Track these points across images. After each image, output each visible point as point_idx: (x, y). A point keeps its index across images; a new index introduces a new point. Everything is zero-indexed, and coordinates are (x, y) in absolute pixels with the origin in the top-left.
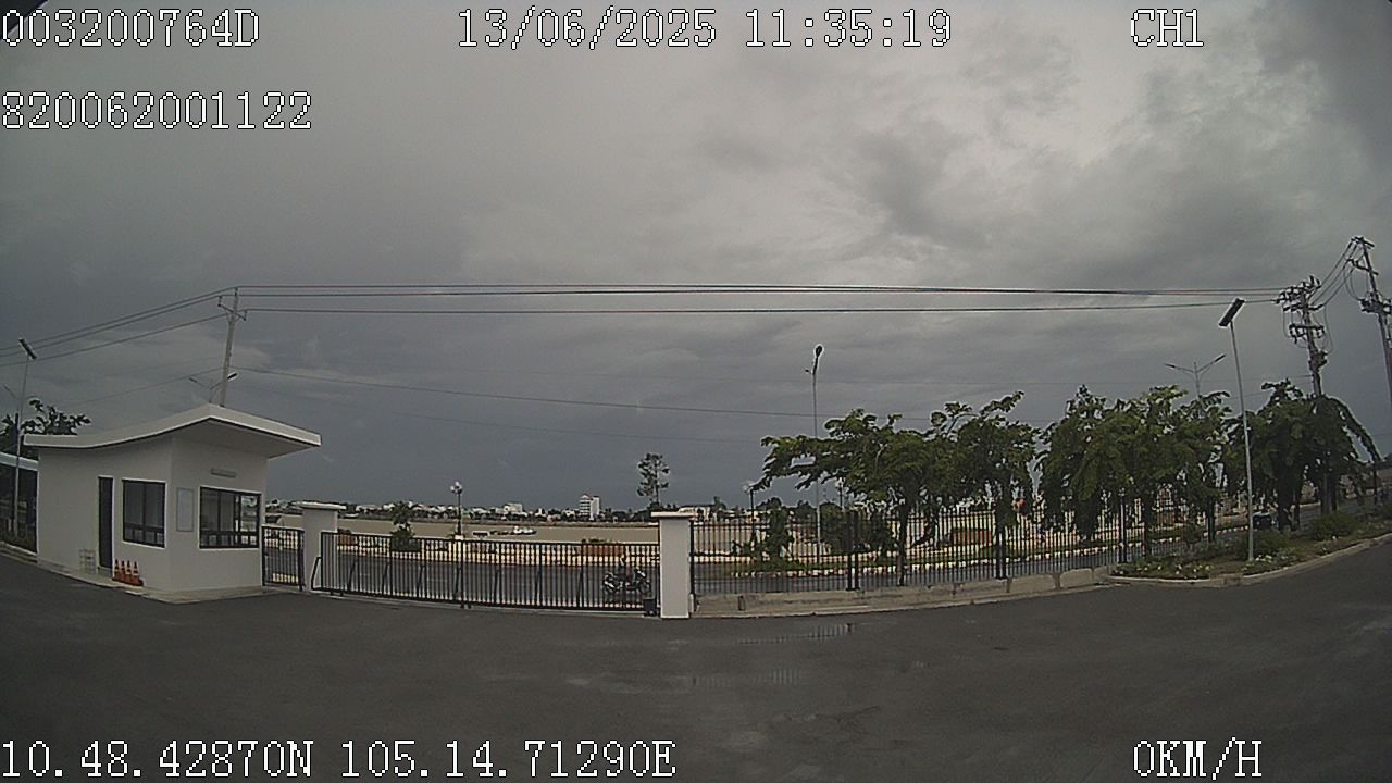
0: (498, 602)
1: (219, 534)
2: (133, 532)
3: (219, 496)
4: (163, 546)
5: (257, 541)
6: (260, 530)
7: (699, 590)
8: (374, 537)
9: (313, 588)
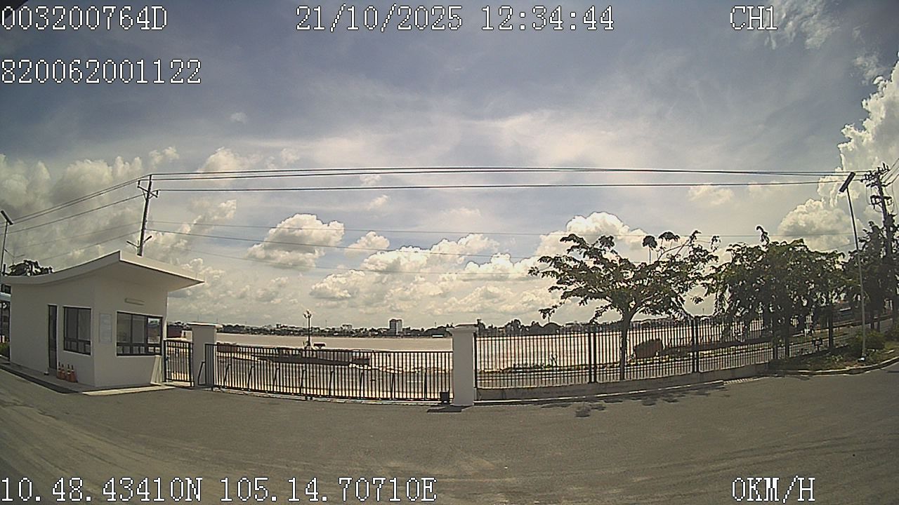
1: (132, 345)
2: (71, 343)
3: (132, 318)
4: (90, 354)
5: (161, 350)
6: (163, 342)
8: (239, 346)
9: (199, 384)
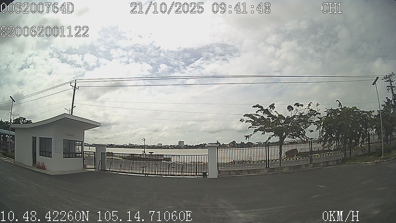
1: (69, 154)
2: (43, 154)
3: (70, 142)
4: (51, 157)
5: (82, 155)
6: (83, 152)
8: (116, 153)
9: (99, 170)
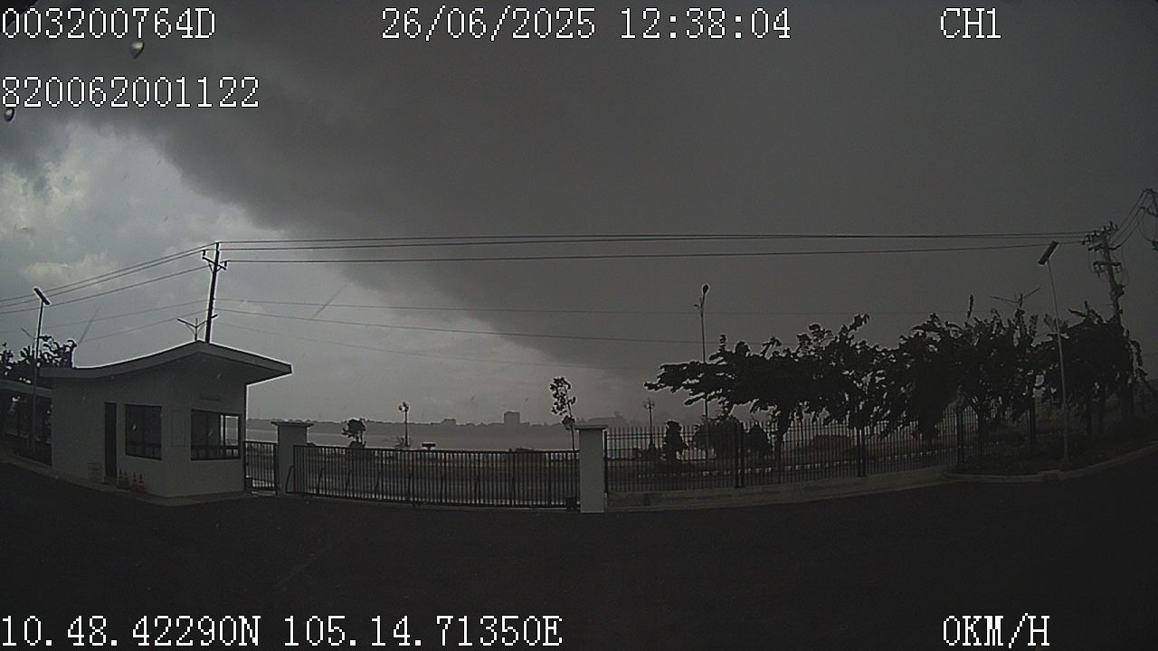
0: (444, 501)
1: (207, 448)
2: (135, 448)
3: (206, 416)
4: (160, 459)
5: (240, 453)
6: (242, 444)
7: (612, 489)
8: (335, 448)
9: (287, 492)
